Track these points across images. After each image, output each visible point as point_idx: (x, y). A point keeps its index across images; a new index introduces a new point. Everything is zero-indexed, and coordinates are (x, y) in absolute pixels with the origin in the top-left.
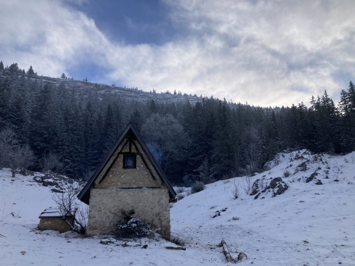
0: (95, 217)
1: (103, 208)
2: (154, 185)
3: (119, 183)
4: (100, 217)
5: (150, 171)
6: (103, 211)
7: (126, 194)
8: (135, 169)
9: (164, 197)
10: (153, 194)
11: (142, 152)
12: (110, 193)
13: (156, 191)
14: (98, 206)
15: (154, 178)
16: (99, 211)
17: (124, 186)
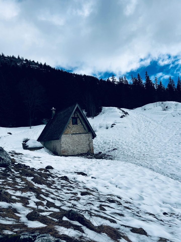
0: (64, 147)
1: (67, 143)
2: (85, 132)
3: (72, 132)
4: (66, 147)
5: (83, 126)
6: (67, 144)
7: (75, 137)
8: (77, 125)
9: (90, 137)
10: (86, 136)
11: (80, 117)
12: (69, 136)
13: (87, 135)
14: (65, 142)
15: (85, 129)
16: (65, 144)
17: (74, 133)
